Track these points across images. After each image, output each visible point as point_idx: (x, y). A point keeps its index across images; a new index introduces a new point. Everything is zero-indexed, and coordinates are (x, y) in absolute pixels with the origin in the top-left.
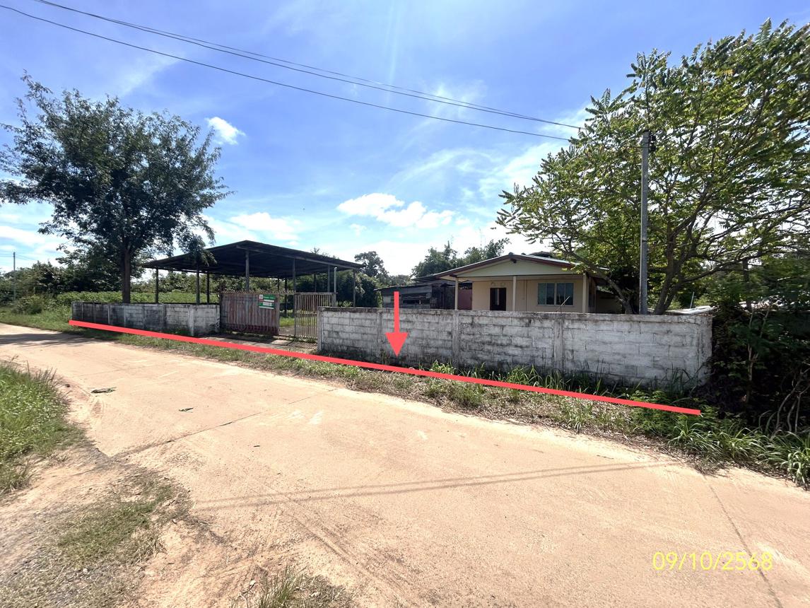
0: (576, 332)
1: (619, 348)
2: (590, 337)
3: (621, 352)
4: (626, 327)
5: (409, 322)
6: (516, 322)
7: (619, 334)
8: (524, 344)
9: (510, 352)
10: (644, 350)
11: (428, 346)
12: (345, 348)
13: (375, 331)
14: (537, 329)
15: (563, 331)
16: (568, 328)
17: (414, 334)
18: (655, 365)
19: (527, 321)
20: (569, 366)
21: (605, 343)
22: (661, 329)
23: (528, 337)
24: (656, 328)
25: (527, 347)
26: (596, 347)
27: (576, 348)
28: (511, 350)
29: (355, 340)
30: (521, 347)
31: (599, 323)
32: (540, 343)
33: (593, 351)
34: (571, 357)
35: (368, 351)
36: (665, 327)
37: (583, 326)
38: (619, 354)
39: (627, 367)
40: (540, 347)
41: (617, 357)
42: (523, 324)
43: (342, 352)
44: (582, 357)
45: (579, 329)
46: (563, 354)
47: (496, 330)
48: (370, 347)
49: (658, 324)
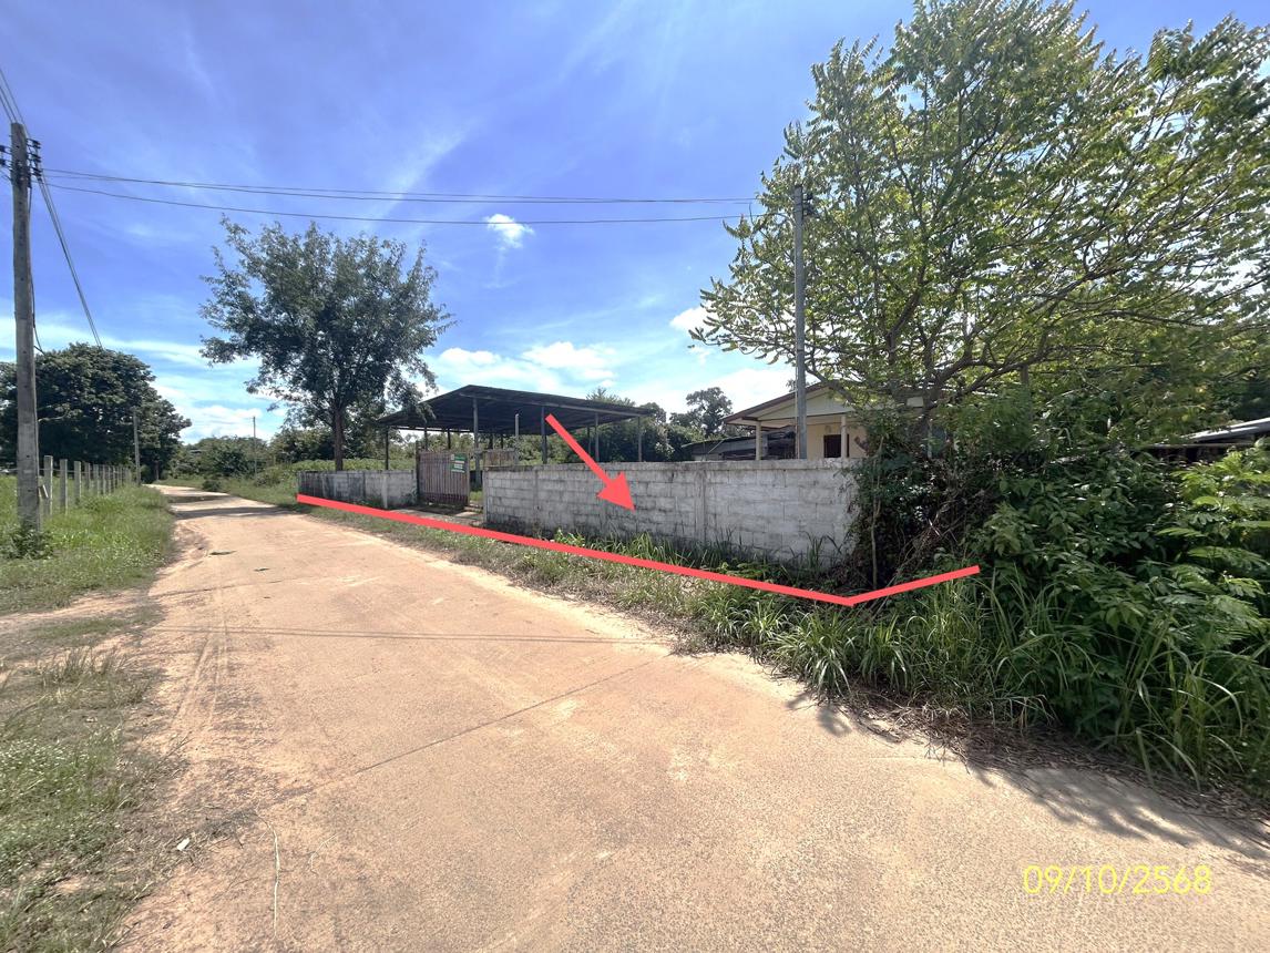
0: (719, 488)
1: (763, 508)
2: (733, 495)
3: (765, 515)
4: (769, 478)
5: (561, 481)
6: (659, 477)
7: (762, 489)
8: (668, 506)
9: (655, 519)
10: (789, 512)
11: (578, 514)
12: (507, 518)
13: (532, 496)
14: (680, 487)
15: (705, 487)
16: (711, 483)
17: (566, 498)
18: (802, 533)
19: (670, 475)
20: (712, 536)
21: (748, 502)
22: (807, 479)
23: (671, 497)
24: (803, 478)
25: (671, 511)
26: (737, 509)
27: (719, 510)
28: (657, 517)
29: (515, 508)
30: (665, 511)
31: (743, 473)
32: (683, 505)
33: (736, 514)
34: (713, 524)
35: (527, 521)
36: (812, 477)
37: (725, 480)
38: (762, 518)
39: (771, 537)
40: (683, 510)
41: (760, 522)
42: (666, 479)
43: (505, 523)
44: (725, 523)
45: (722, 483)
46: (706, 520)
47: (640, 489)
48: (527, 517)
49: (804, 473)
